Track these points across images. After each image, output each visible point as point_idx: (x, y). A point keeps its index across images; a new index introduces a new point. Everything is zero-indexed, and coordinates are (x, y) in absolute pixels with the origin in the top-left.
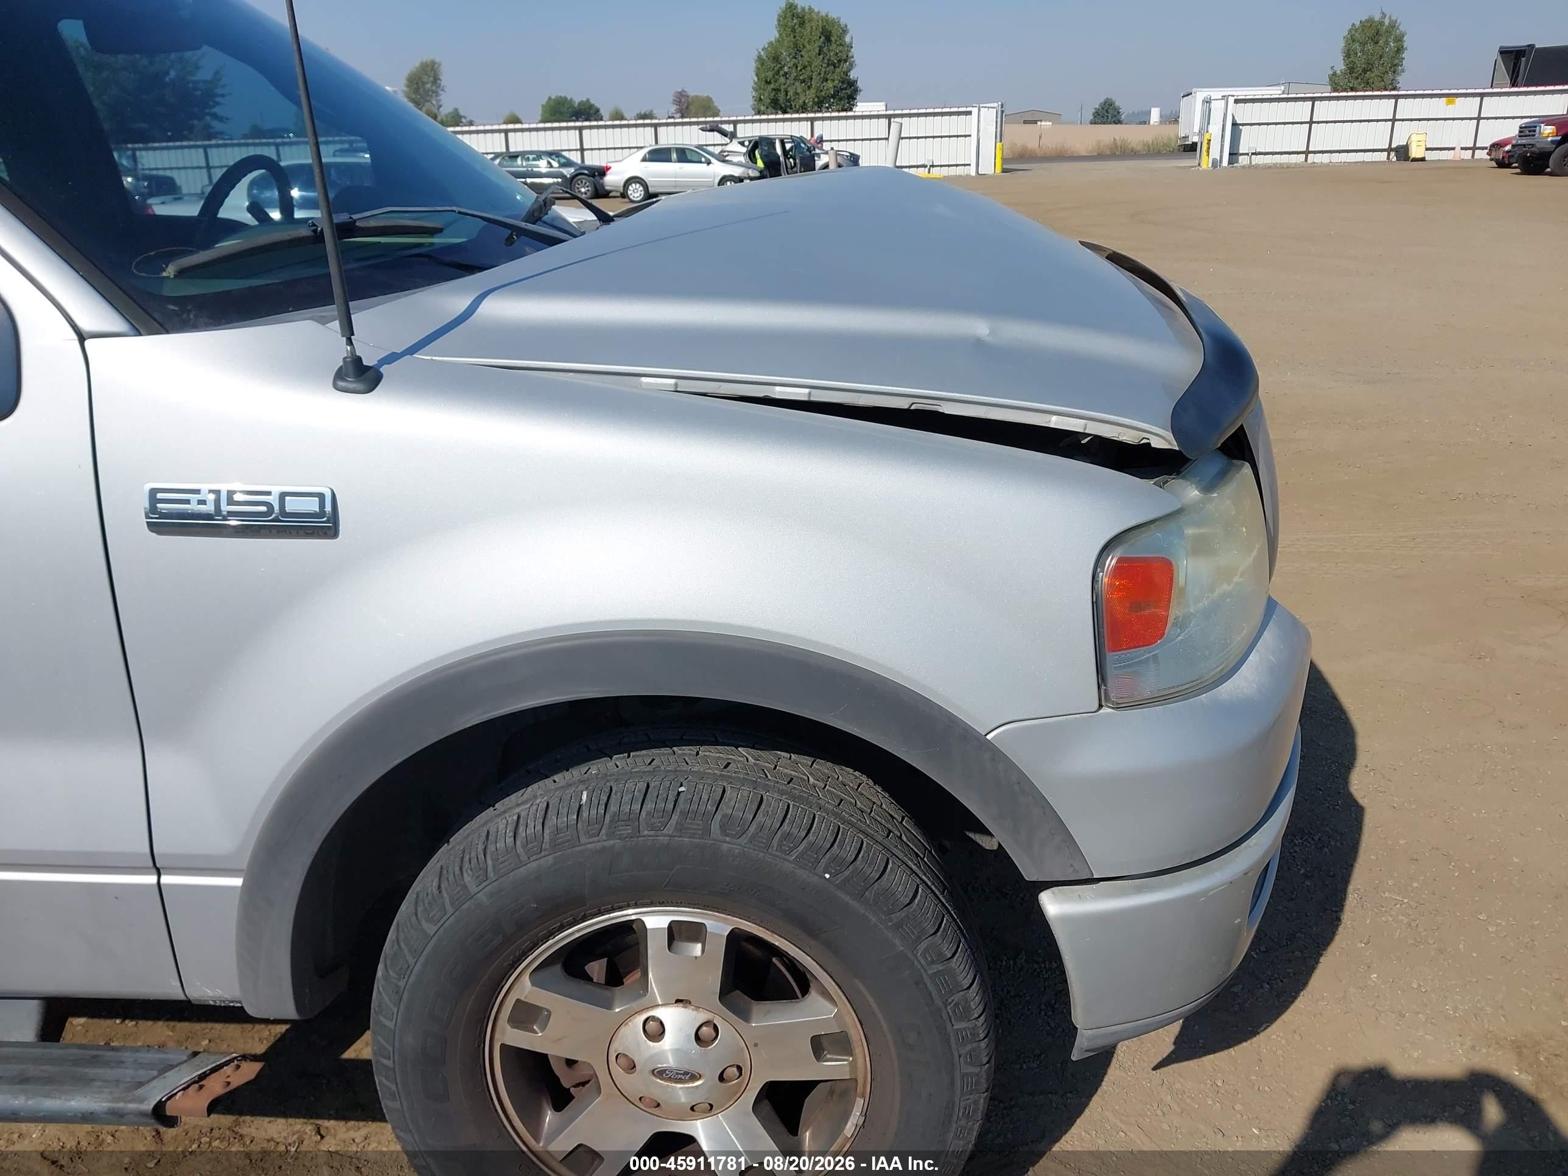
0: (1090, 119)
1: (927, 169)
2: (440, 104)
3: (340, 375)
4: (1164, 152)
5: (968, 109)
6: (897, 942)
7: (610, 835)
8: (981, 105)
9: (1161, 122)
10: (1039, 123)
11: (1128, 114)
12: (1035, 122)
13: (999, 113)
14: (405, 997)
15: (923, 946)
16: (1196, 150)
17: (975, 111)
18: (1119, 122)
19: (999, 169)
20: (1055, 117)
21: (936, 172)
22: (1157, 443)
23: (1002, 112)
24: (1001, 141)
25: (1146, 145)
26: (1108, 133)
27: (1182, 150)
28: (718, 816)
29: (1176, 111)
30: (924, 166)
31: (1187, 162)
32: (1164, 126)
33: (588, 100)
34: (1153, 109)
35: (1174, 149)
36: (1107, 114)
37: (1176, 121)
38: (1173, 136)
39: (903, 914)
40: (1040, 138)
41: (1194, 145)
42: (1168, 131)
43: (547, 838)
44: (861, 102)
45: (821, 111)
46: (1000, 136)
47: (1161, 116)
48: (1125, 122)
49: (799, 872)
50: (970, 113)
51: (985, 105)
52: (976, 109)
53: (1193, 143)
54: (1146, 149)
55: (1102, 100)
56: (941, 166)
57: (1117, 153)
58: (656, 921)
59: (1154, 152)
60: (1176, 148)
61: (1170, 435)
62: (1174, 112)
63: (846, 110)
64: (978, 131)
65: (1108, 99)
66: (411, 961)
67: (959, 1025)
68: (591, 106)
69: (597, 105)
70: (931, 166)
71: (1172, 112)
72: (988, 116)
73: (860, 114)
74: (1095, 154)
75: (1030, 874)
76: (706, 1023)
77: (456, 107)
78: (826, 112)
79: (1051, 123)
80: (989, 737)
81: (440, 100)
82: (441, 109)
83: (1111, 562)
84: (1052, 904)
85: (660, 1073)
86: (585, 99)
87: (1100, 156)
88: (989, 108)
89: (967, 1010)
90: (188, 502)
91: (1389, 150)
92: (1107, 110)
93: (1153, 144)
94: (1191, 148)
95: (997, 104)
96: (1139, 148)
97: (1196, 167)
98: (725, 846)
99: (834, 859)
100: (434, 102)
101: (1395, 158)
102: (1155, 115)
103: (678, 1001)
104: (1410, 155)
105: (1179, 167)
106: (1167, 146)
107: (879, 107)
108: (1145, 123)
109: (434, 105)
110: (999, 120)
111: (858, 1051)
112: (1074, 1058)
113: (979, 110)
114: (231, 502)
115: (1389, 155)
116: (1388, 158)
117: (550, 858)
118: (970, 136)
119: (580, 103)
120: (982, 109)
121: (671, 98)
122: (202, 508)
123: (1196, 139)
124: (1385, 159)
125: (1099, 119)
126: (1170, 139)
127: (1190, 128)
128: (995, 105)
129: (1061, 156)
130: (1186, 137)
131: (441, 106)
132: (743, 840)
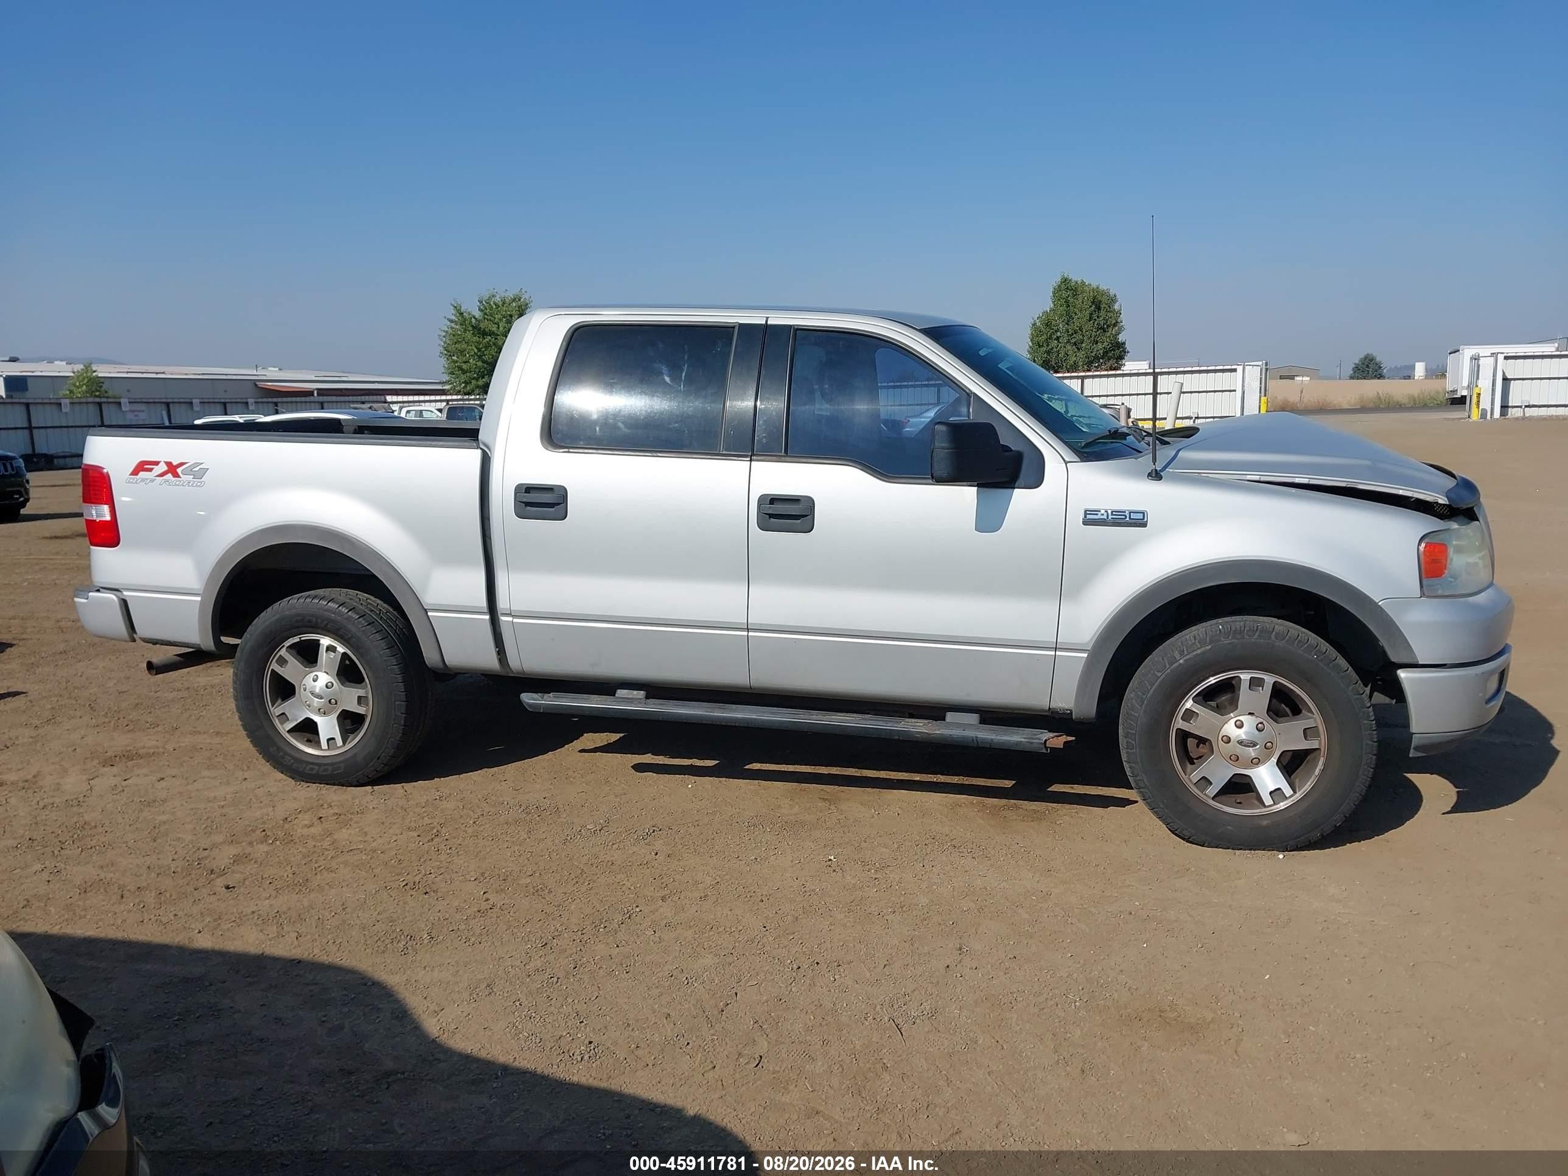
0: (1349, 375)
1: (1192, 420)
3: (1149, 475)
4: (1432, 405)
5: (1233, 367)
6: (1342, 684)
7: (1233, 638)
8: (1245, 364)
9: (1426, 376)
10: (1297, 378)
11: (1391, 368)
12: (1292, 378)
13: (1264, 370)
14: (1145, 702)
15: (1351, 688)
16: (1465, 403)
17: (1240, 369)
18: (1381, 377)
19: (1263, 411)
20: (1313, 373)
22: (1440, 501)
23: (1267, 369)
24: (1265, 396)
25: (1413, 398)
26: (1370, 388)
27: (1449, 403)
28: (1274, 633)
29: (1443, 366)
30: (1190, 418)
31: (1456, 414)
32: (1429, 381)
34: (1417, 364)
35: (1441, 402)
36: (1368, 369)
37: (1443, 375)
38: (1440, 390)
39: (1343, 674)
40: (1302, 392)
41: (1464, 398)
42: (1435, 385)
43: (1208, 639)
44: (1128, 361)
45: (1089, 371)
46: (1264, 391)
47: (1427, 370)
48: (1387, 376)
49: (1305, 655)
50: (1235, 370)
51: (1249, 364)
52: (1241, 367)
53: (1462, 396)
54: (1412, 402)
55: (1362, 356)
56: (1203, 418)
57: (1381, 406)
58: (1245, 676)
59: (1420, 405)
60: (1445, 401)
61: (1446, 499)
62: (1441, 366)
63: (1115, 369)
64: (1243, 386)
65: (1368, 354)
66: (1149, 687)
67: (1365, 722)
70: (1196, 418)
71: (1438, 366)
72: (1253, 373)
73: (1129, 372)
74: (1358, 407)
75: (1394, 658)
76: (1261, 723)
78: (1096, 371)
79: (1309, 378)
80: (1380, 604)
83: (1423, 545)
84: (1402, 674)
85: (1241, 742)
87: (1363, 409)
88: (1252, 366)
89: (1369, 717)
90: (1097, 514)
92: (1367, 365)
93: (1419, 397)
94: (1460, 402)
96: (1405, 401)
97: (1465, 419)
98: (1277, 644)
99: (1318, 651)
102: (1420, 369)
103: (1250, 714)
105: (1448, 419)
106: (1435, 399)
107: (1143, 366)
108: (1409, 377)
110: (1263, 376)
111: (1322, 737)
112: (1410, 756)
113: (1244, 369)
114: (1112, 514)
117: (1210, 647)
118: (1235, 391)
120: (1247, 367)
122: (1102, 517)
123: (1465, 393)
125: (1358, 373)
126: (1438, 393)
127: (1459, 381)
128: (1260, 363)
129: (1322, 409)
130: (1455, 391)
132: (1284, 641)
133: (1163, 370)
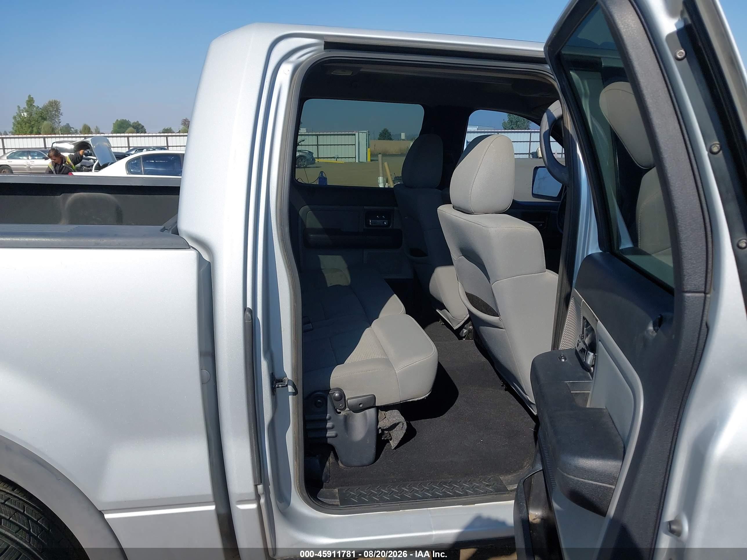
1: (335, 159)
2: (60, 121)
5: (354, 133)
8: (359, 132)
9: (406, 139)
11: (393, 135)
13: (368, 135)
17: (357, 134)
18: (390, 139)
19: (369, 160)
21: (339, 161)
23: (369, 135)
24: (369, 148)
26: (387, 144)
33: (138, 122)
34: (402, 134)
36: (385, 135)
46: (368, 146)
48: (392, 139)
50: (355, 135)
51: (361, 131)
56: (342, 158)
64: (359, 143)
68: (139, 125)
69: (143, 124)
70: (337, 158)
72: (363, 137)
77: (68, 123)
81: (60, 120)
82: (60, 124)
86: (136, 121)
88: (363, 132)
91: (529, 154)
95: (366, 131)
100: (57, 120)
101: (532, 157)
102: (403, 136)
104: (538, 156)
108: (399, 140)
109: (57, 122)
110: (368, 138)
113: (359, 134)
115: (529, 156)
116: (529, 157)
118: (355, 145)
119: (133, 123)
120: (360, 133)
121: (181, 122)
124: (528, 157)
125: (382, 137)
131: (60, 122)
133: (320, 133)
